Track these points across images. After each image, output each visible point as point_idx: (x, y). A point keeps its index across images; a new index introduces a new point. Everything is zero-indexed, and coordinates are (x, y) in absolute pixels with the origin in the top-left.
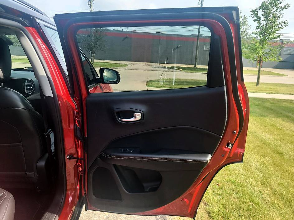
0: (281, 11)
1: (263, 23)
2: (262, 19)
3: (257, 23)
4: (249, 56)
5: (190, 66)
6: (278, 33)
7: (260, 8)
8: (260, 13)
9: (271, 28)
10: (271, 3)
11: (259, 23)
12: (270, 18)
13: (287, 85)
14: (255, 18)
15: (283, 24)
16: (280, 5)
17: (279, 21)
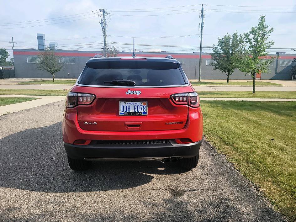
0: (267, 34)
1: (254, 44)
2: (253, 40)
3: (250, 44)
4: (245, 70)
5: (195, 81)
6: (267, 51)
7: (250, 32)
8: (251, 36)
9: (260, 47)
10: (258, 28)
11: (251, 43)
12: (259, 39)
13: (279, 92)
14: (247, 40)
15: (270, 44)
16: (266, 29)
17: (266, 42)
